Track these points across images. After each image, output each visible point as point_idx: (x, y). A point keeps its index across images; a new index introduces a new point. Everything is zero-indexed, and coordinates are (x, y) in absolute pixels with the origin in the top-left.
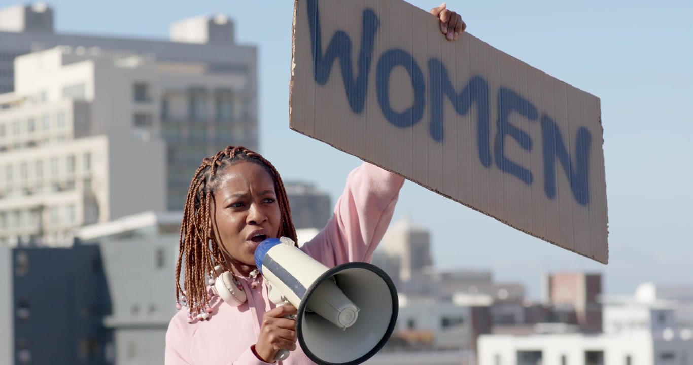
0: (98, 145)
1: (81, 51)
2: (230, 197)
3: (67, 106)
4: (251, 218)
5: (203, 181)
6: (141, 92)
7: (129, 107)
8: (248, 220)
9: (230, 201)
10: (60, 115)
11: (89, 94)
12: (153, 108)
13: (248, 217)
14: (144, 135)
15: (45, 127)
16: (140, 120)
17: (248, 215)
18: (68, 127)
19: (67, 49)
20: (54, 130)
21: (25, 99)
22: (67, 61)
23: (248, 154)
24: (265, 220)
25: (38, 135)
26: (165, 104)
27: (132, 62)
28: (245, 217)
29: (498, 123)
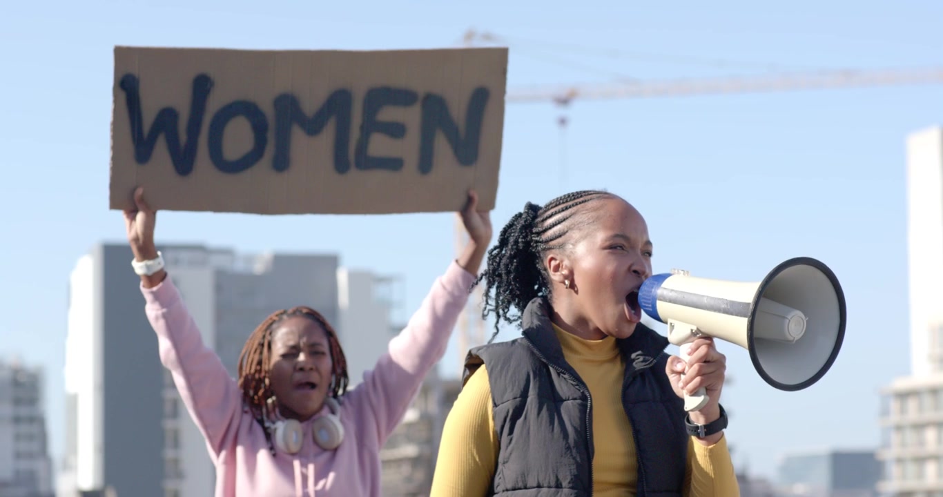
29: (362, 128)
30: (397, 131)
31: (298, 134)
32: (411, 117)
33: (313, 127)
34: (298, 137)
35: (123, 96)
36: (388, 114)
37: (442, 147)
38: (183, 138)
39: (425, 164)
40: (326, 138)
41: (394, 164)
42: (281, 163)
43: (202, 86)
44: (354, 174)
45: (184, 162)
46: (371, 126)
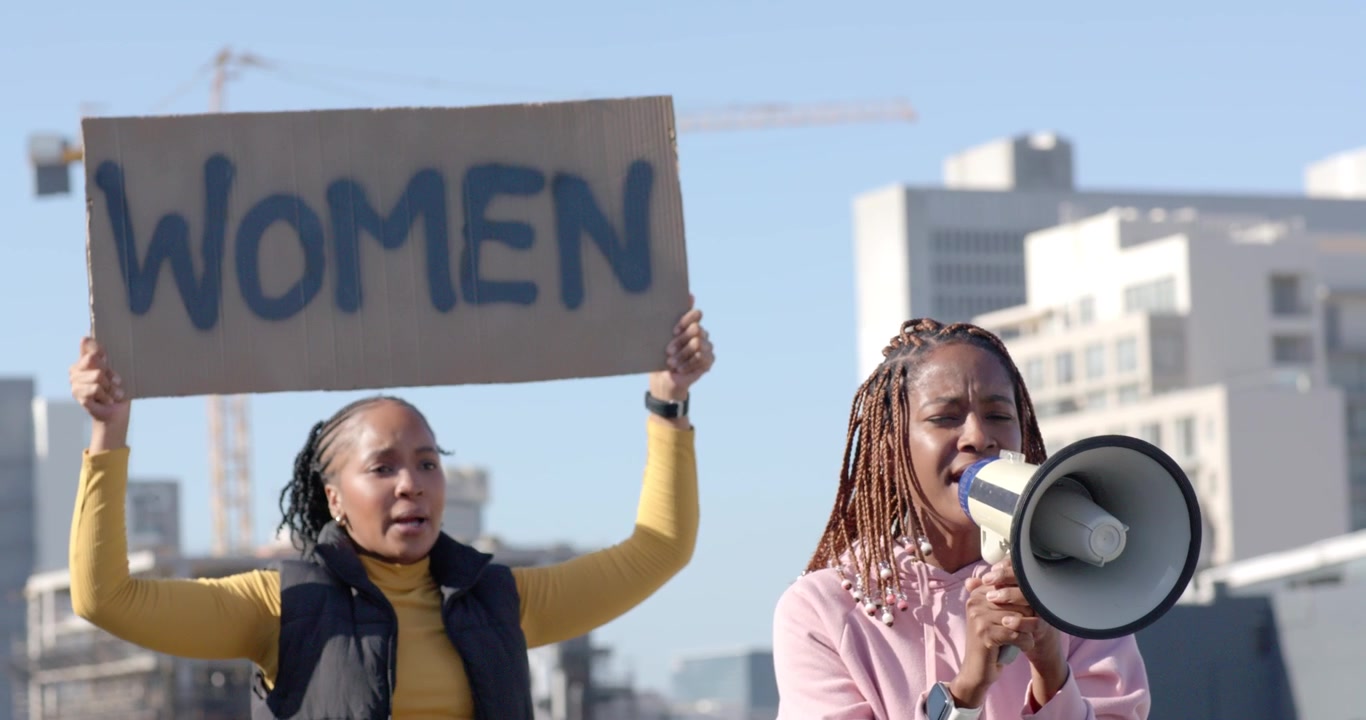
0: (1207, 404)
1: (1158, 215)
2: (931, 402)
3: (1137, 326)
4: (966, 440)
5: (886, 375)
6: (1284, 293)
7: (1264, 325)
8: (960, 444)
9: (931, 410)
10: (1124, 343)
11: (1182, 300)
12: (1311, 326)
13: (961, 438)
14: (1300, 379)
15: (1094, 372)
16: (1286, 350)
17: (961, 435)
18: (1142, 371)
19: (1131, 214)
20: (1111, 378)
21: (1049, 315)
22: (1132, 237)
23: (970, 330)
24: (991, 446)
25: (1080, 387)
26: (1332, 315)
27: (1265, 233)
28: (956, 440)
29: (466, 231)
30: (519, 236)
31: (370, 248)
32: (538, 211)
33: (391, 236)
34: (370, 250)
35: (101, 198)
36: (503, 209)
37: (593, 262)
38: (199, 266)
39: (572, 293)
40: (413, 253)
41: (522, 293)
42: (350, 298)
43: (218, 174)
44: (463, 311)
45: (203, 311)
46: (480, 230)
